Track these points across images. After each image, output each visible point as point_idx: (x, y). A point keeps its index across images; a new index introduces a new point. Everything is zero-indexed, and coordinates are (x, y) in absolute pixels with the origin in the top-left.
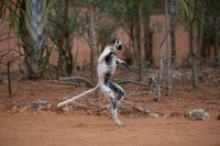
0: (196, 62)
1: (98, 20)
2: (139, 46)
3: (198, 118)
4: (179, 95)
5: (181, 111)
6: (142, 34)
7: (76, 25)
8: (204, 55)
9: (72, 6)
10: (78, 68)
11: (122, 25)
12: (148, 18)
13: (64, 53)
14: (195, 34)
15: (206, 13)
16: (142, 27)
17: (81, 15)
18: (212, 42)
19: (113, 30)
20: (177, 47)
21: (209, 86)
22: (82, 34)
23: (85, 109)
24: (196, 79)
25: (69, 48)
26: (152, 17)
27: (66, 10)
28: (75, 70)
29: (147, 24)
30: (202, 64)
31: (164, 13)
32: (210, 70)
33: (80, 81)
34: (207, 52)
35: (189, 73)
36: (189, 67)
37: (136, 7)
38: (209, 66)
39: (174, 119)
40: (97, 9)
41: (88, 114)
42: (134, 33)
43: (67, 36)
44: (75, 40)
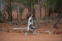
0: (47, 18)
1: (20, 6)
2: (31, 13)
3: (48, 33)
6: (32, 10)
7: (13, 7)
8: (49, 16)
9: (12, 2)
10: (14, 19)
11: (26, 7)
12: (34, 6)
13: (10, 15)
14: (47, 10)
15: (50, 4)
16: (32, 8)
17: (15, 4)
18: (52, 12)
19: (24, 9)
20: (42, 13)
21: (51, 25)
22: (15, 10)
23: (16, 31)
24: (47, 22)
25: (11, 14)
26: (35, 5)
27: (10, 3)
28: (13, 20)
29: (33, 7)
30: (49, 18)
31: (38, 4)
32: (51, 20)
33: (14, 23)
34: (50, 15)
35: (45, 21)
36: (45, 19)
37: (30, 2)
38: (51, 19)
40: (19, 3)
41: (17, 32)
42: (30, 10)
43: (11, 10)
44: (13, 12)
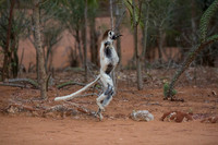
0: (141, 64)
1: (44, 22)
3: (142, 119)
4: (124, 97)
5: (126, 112)
6: (88, 36)
7: (22, 27)
8: (148, 57)
10: (24, 70)
11: (68, 27)
12: (94, 21)
13: (10, 54)
14: (140, 37)
15: (150, 16)
16: (88, 29)
17: (26, 16)
18: (157, 44)
19: (59, 31)
20: (122, 49)
21: (153, 88)
22: (28, 36)
23: (31, 111)
24: (141, 81)
25: (15, 50)
26: (98, 20)
27: (11, 12)
28: (21, 71)
29: (92, 26)
30: (147, 66)
31: (109, 16)
32: (154, 71)
33: (25, 83)
34: (151, 54)
35: (134, 74)
36: (134, 69)
37: (81, 10)
38: (154, 68)
39: (119, 121)
40: (43, 11)
41: (34, 116)
42: (80, 36)
43: (12, 37)
44: (20, 42)
